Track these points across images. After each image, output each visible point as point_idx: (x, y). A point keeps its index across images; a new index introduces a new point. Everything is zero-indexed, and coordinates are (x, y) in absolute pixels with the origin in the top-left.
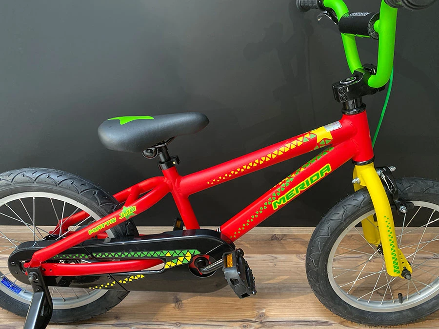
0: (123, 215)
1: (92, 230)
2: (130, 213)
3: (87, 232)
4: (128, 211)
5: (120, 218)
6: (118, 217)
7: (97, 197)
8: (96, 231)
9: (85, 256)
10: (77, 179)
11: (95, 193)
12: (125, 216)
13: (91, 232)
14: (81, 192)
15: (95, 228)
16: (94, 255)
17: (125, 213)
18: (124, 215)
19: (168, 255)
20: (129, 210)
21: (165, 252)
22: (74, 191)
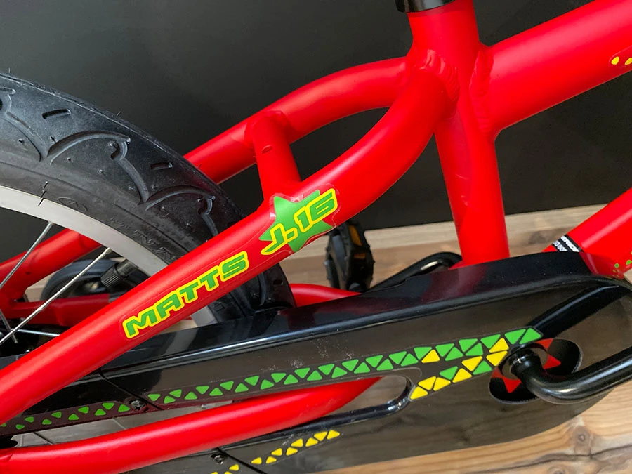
0: (278, 233)
1: (139, 319)
2: (312, 223)
3: (117, 327)
4: (303, 217)
5: (264, 252)
6: (254, 247)
7: (131, 169)
8: (159, 319)
9: (116, 408)
10: (19, 89)
11: (118, 150)
12: (286, 241)
13: (136, 327)
14: (52, 150)
15: (154, 307)
16: (154, 397)
17: (289, 223)
18: (285, 234)
19: (432, 357)
20: (307, 209)
21: (420, 351)
22: (16, 150)
